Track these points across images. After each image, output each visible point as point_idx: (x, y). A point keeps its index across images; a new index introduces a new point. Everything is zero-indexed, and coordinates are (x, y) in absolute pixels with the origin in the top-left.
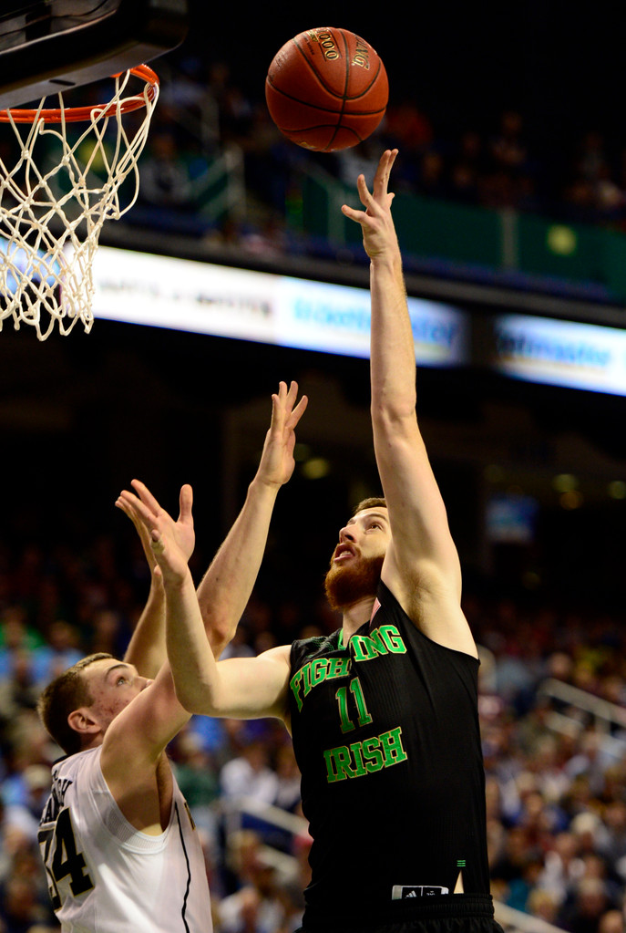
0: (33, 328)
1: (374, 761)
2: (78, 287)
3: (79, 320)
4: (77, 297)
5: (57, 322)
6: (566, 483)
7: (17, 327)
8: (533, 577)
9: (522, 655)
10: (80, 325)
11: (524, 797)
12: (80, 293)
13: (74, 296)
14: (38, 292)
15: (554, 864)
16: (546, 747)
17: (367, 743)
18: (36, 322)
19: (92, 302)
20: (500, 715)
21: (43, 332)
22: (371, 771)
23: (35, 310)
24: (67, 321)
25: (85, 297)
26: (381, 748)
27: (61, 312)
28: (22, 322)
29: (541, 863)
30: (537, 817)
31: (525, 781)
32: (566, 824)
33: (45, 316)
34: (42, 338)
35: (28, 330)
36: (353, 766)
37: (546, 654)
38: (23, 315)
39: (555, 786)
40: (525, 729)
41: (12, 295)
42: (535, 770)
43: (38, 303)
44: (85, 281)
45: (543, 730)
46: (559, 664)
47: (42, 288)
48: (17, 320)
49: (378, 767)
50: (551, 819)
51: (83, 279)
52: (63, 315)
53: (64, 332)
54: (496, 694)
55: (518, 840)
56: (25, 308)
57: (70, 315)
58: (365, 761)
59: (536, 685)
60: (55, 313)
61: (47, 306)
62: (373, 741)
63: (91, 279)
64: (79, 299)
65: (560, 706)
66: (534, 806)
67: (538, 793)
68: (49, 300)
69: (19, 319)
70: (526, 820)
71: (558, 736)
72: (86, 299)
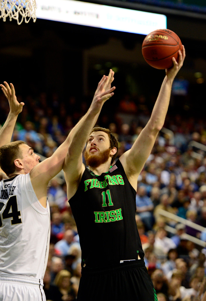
0: (16, 20)
1: (113, 218)
2: (31, 6)
3: (32, 18)
4: (31, 10)
5: (24, 18)
6: (198, 75)
7: (11, 20)
8: (187, 107)
9: (183, 133)
10: (32, 19)
11: (184, 180)
12: (32, 9)
13: (30, 9)
14: (18, 8)
15: (194, 202)
16: (191, 163)
17: (111, 212)
18: (17, 18)
19: (36, 12)
20: (175, 153)
21: (20, 22)
22: (112, 221)
23: (17, 14)
24: (28, 18)
25: (33, 10)
26: (116, 214)
27: (25, 15)
28: (12, 18)
29: (189, 202)
30: (188, 186)
31: (184, 174)
32: (197, 189)
33: (20, 17)
34: (19, 24)
35: (14, 21)
36: (106, 219)
37: (191, 132)
38: (13, 16)
39: (194, 176)
40: (184, 157)
41: (9, 9)
42: (187, 171)
43: (18, 12)
44: (34, 4)
45: (190, 157)
46: (196, 136)
47: (19, 7)
48: (11, 18)
49: (114, 220)
50: (192, 187)
51: (33, 4)
52: (26, 16)
53: (27, 22)
54: (174, 146)
55: (181, 194)
56: (13, 13)
57: (29, 16)
58: (110, 217)
59: (188, 143)
60: (24, 15)
61: (21, 13)
62: (113, 212)
63: (36, 4)
64: (32, 11)
65: (196, 150)
66: (187, 182)
67: (189, 179)
68: (21, 11)
69: (11, 17)
70: (184, 187)
71: (195, 160)
72: (34, 11)
